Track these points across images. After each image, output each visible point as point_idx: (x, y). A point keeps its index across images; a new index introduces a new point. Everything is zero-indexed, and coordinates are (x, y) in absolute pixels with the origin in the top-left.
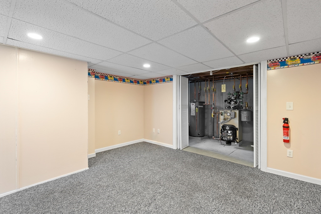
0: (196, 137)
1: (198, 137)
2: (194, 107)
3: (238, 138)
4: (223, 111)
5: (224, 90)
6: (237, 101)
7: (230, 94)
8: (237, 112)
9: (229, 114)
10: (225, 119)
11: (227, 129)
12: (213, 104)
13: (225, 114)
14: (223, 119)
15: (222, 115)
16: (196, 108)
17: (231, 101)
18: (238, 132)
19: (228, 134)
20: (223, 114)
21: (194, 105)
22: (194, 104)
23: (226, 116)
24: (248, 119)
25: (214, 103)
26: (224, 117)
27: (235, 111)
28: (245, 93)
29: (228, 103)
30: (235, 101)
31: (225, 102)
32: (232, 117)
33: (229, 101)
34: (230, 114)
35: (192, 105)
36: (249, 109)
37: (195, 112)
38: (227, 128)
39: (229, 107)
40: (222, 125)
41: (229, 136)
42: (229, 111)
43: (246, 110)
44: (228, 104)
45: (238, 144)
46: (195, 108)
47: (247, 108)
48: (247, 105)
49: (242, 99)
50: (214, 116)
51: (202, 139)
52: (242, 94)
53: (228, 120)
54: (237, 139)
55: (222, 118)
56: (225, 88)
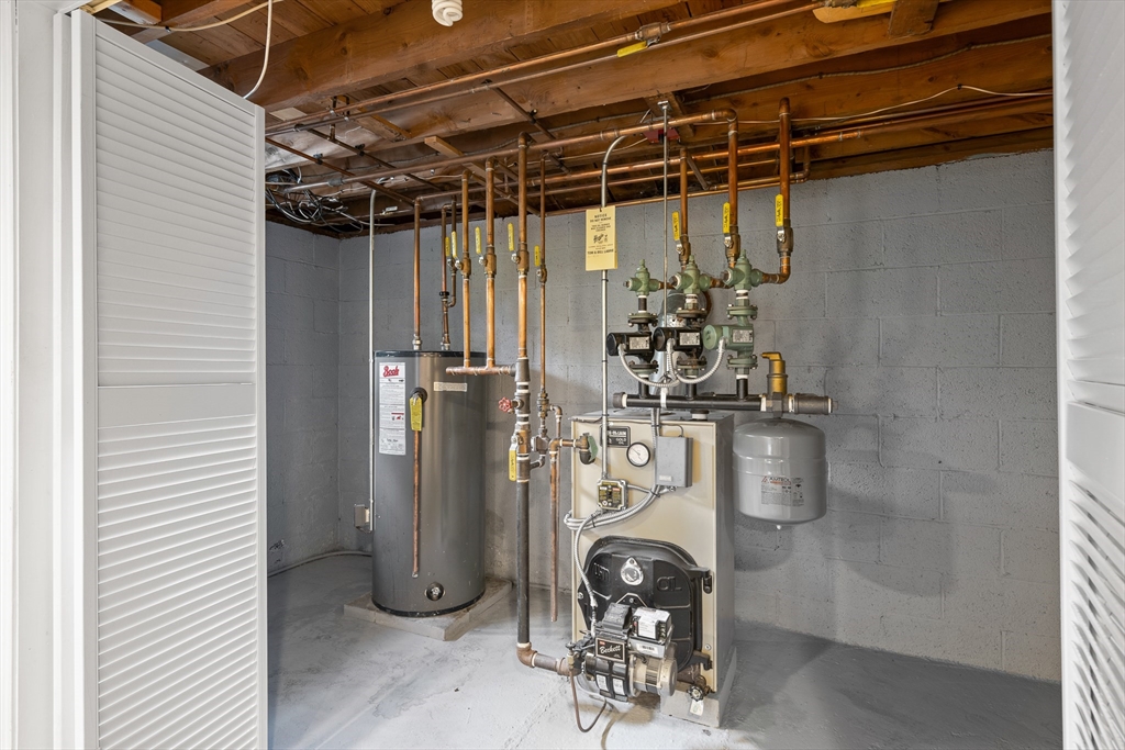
0: (413, 614)
1: (428, 614)
2: (401, 389)
3: (714, 659)
4: (593, 431)
5: (601, 258)
6: (708, 345)
7: (652, 285)
8: (706, 434)
9: (638, 454)
10: (610, 495)
11: (626, 579)
12: (518, 369)
13: (613, 450)
14: (595, 493)
15: (587, 459)
16: (408, 397)
17: (655, 345)
18: (710, 602)
19: (639, 647)
20: (600, 451)
21: (402, 374)
22: (402, 367)
23: (621, 470)
24: (797, 503)
25: (526, 363)
26: (606, 476)
27: (690, 429)
28: (768, 278)
29: (637, 360)
30: (691, 339)
31: (612, 351)
32: (664, 479)
33: (642, 344)
34: (652, 455)
35: (388, 373)
36: (802, 418)
37: (403, 426)
38: (631, 572)
39: (644, 399)
40: (587, 543)
41: (644, 658)
42: (642, 430)
43: (777, 421)
44: (632, 366)
45: (715, 704)
46: (404, 398)
47: (791, 405)
48: (784, 377)
49: (749, 327)
50: (527, 468)
51: (452, 635)
52: (752, 284)
53: (639, 500)
54: (708, 666)
55: (588, 479)
56: (611, 232)
